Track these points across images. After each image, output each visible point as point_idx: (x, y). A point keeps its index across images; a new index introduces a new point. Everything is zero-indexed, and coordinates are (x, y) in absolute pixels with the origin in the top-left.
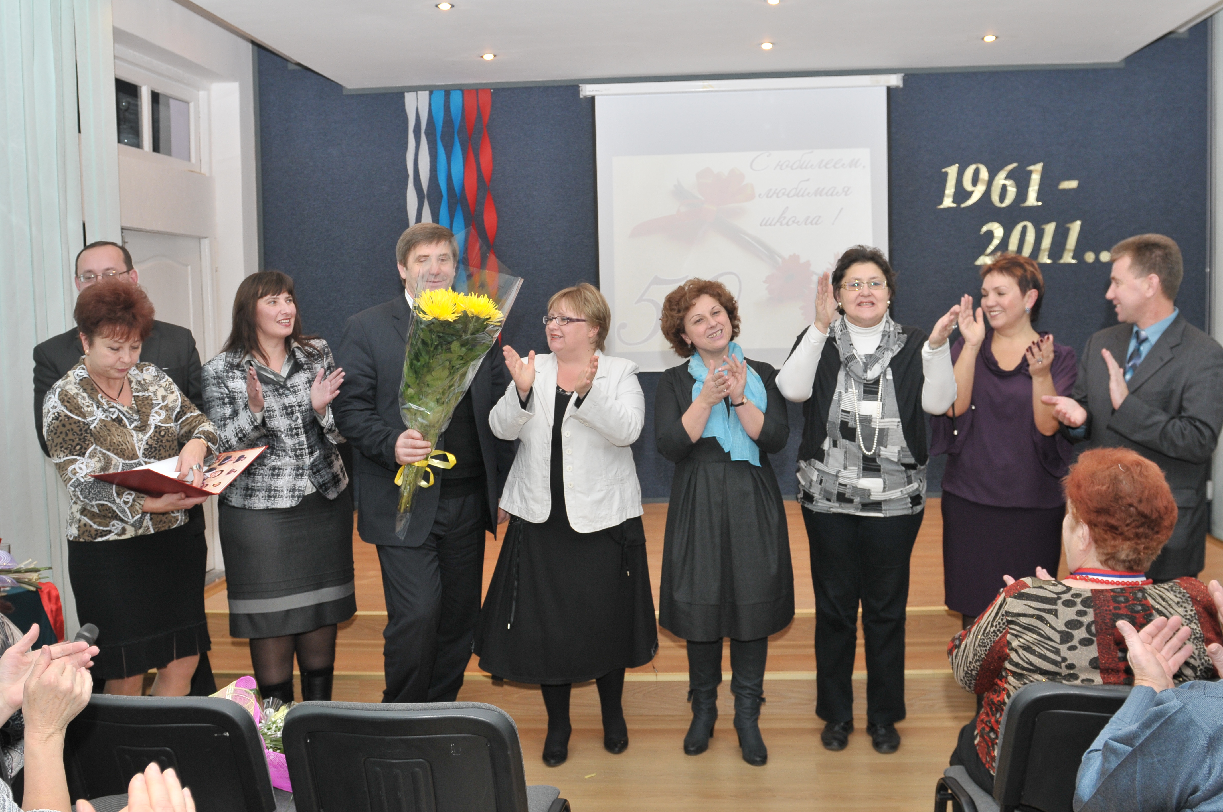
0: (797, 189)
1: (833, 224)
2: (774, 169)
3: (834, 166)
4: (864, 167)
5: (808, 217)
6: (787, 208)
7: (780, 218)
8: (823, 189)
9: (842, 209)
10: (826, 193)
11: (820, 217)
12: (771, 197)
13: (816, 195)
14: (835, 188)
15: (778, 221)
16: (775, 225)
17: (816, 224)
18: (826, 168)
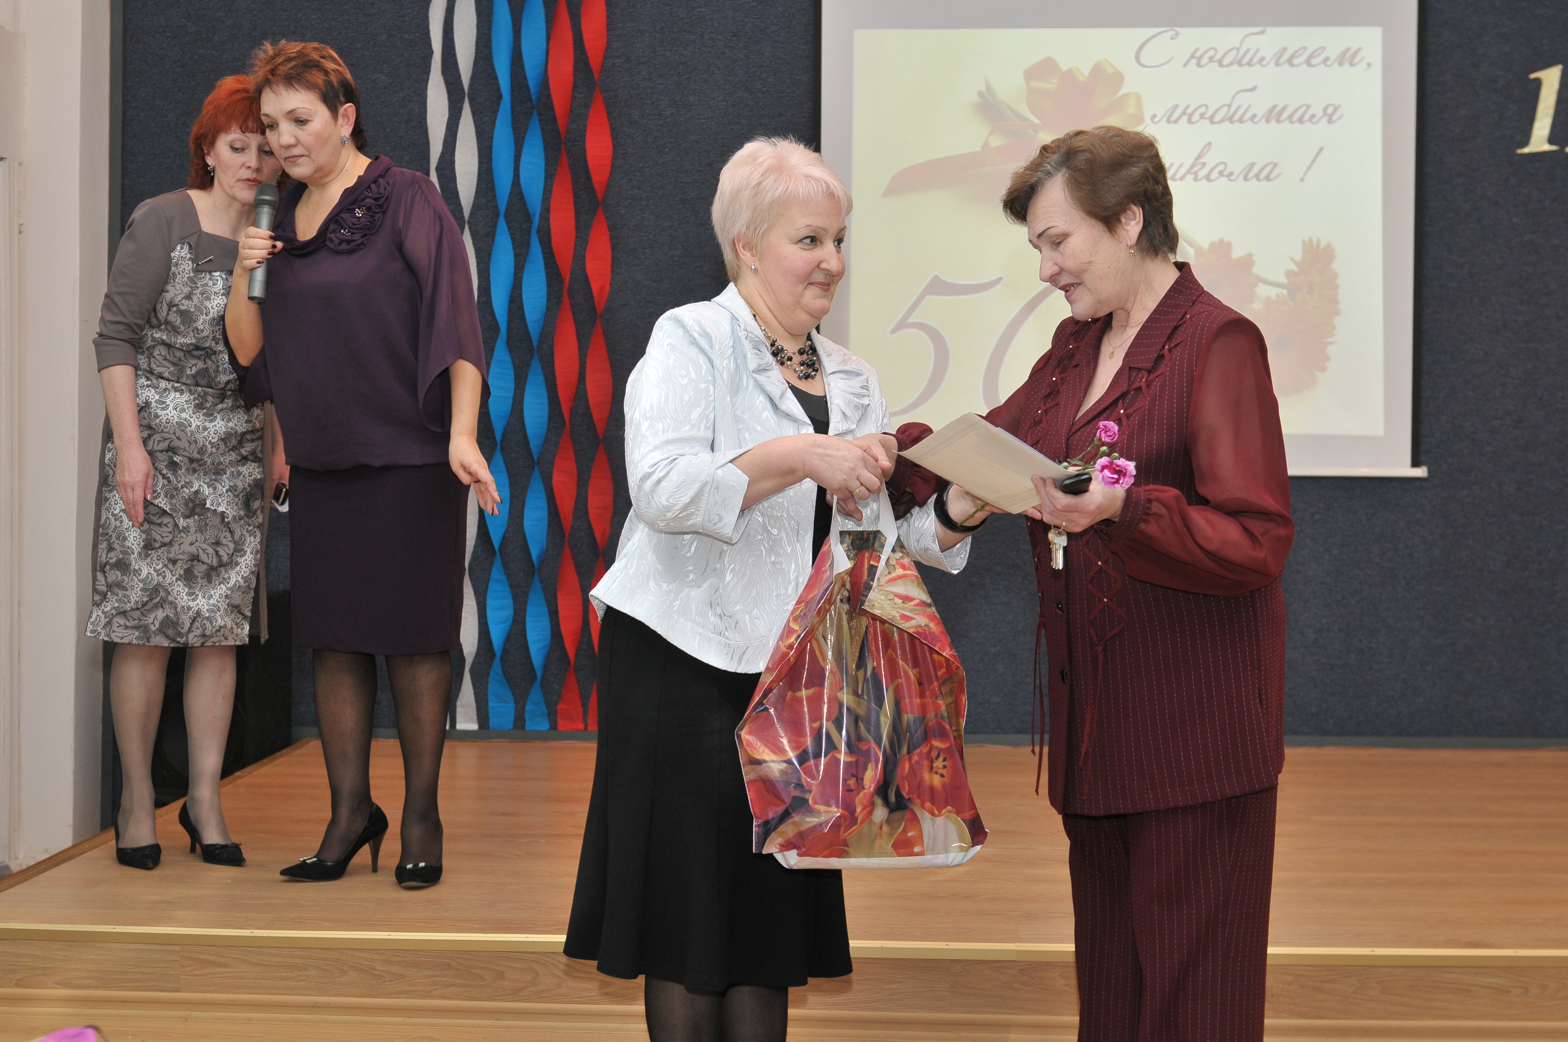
0: (1229, 106)
1: (1302, 180)
2: (1185, 65)
3: (1308, 62)
4: (1369, 65)
5: (1253, 165)
6: (1209, 144)
7: (1193, 166)
8: (1285, 108)
9: (1321, 149)
10: (1290, 118)
11: (1275, 165)
12: (1176, 122)
13: (1268, 121)
14: (1308, 107)
15: (1189, 172)
16: (1182, 178)
17: (1267, 178)
18: (1292, 65)
